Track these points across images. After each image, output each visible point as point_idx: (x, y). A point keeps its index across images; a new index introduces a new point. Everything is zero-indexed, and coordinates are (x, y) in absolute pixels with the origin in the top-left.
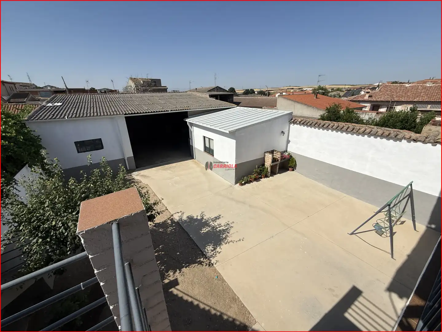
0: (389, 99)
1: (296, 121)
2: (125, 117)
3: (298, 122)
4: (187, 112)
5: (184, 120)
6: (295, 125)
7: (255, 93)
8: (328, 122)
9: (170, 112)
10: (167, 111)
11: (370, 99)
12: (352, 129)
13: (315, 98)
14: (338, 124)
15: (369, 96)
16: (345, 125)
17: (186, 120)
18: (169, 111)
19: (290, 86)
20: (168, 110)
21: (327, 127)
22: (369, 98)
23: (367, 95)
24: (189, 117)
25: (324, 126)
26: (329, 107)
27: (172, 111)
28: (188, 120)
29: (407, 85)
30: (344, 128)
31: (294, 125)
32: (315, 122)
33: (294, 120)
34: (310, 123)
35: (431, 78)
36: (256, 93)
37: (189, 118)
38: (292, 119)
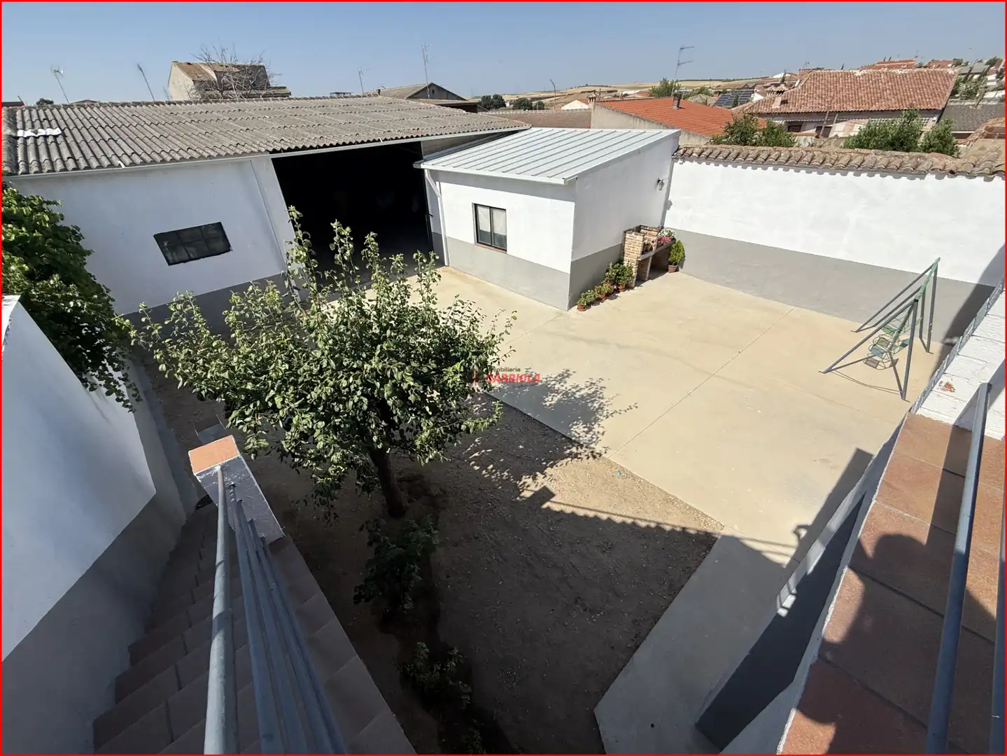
0: (823, 108)
1: (689, 152)
2: (273, 159)
3: (694, 154)
4: (419, 142)
5: (415, 166)
6: (687, 163)
7: (505, 106)
8: (765, 148)
9: (382, 143)
10: (374, 141)
11: (785, 109)
12: (821, 161)
13: (675, 107)
14: (790, 151)
15: (784, 102)
16: (804, 153)
17: (422, 166)
18: (379, 141)
19: (587, 85)
20: (377, 139)
21: (765, 160)
22: (782, 106)
23: (779, 99)
24: (424, 157)
25: (759, 159)
26: (732, 123)
27: (386, 140)
28: (426, 166)
29: (858, 73)
30: (805, 159)
31: (684, 162)
32: (736, 151)
33: (684, 152)
34: (725, 154)
35: (887, 60)
36: (508, 105)
37: (425, 161)
38: (678, 149)
